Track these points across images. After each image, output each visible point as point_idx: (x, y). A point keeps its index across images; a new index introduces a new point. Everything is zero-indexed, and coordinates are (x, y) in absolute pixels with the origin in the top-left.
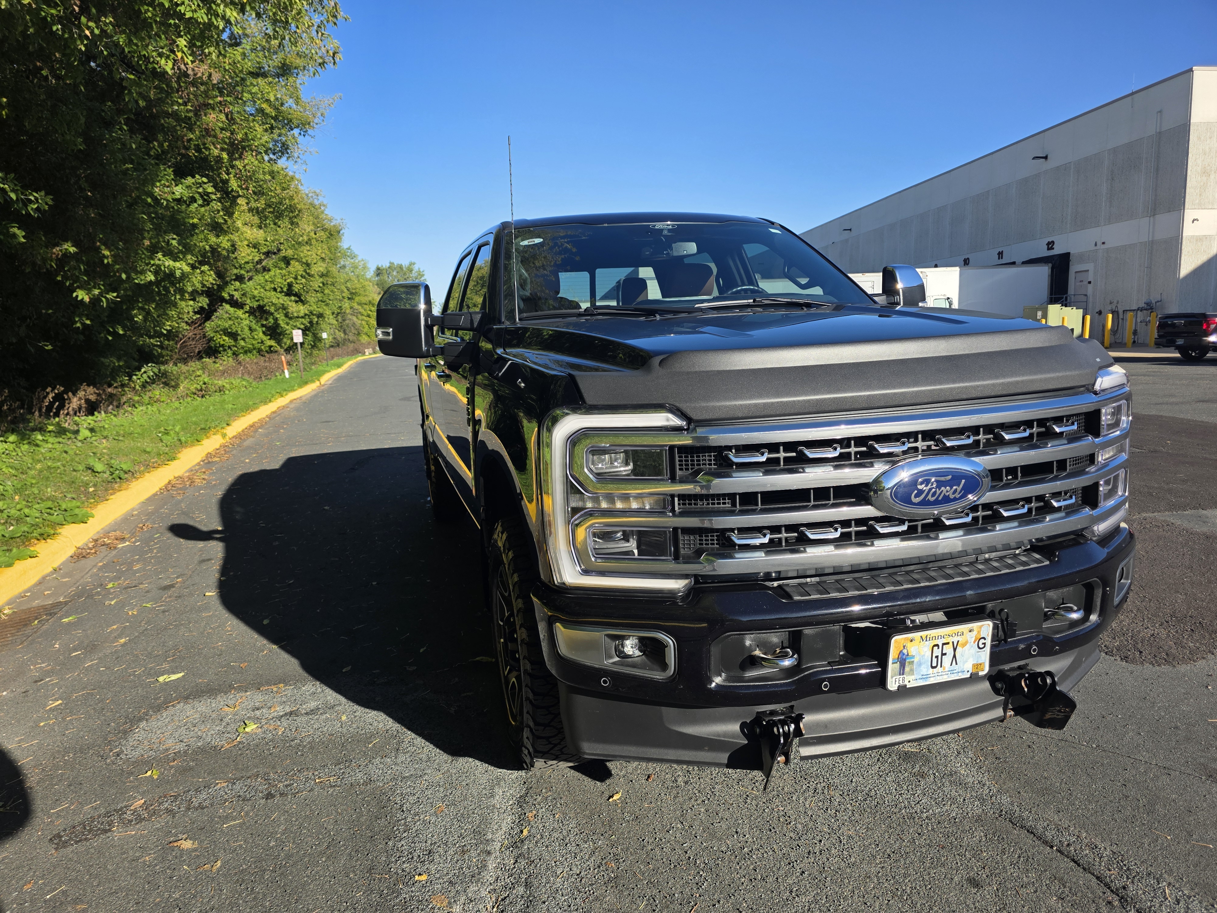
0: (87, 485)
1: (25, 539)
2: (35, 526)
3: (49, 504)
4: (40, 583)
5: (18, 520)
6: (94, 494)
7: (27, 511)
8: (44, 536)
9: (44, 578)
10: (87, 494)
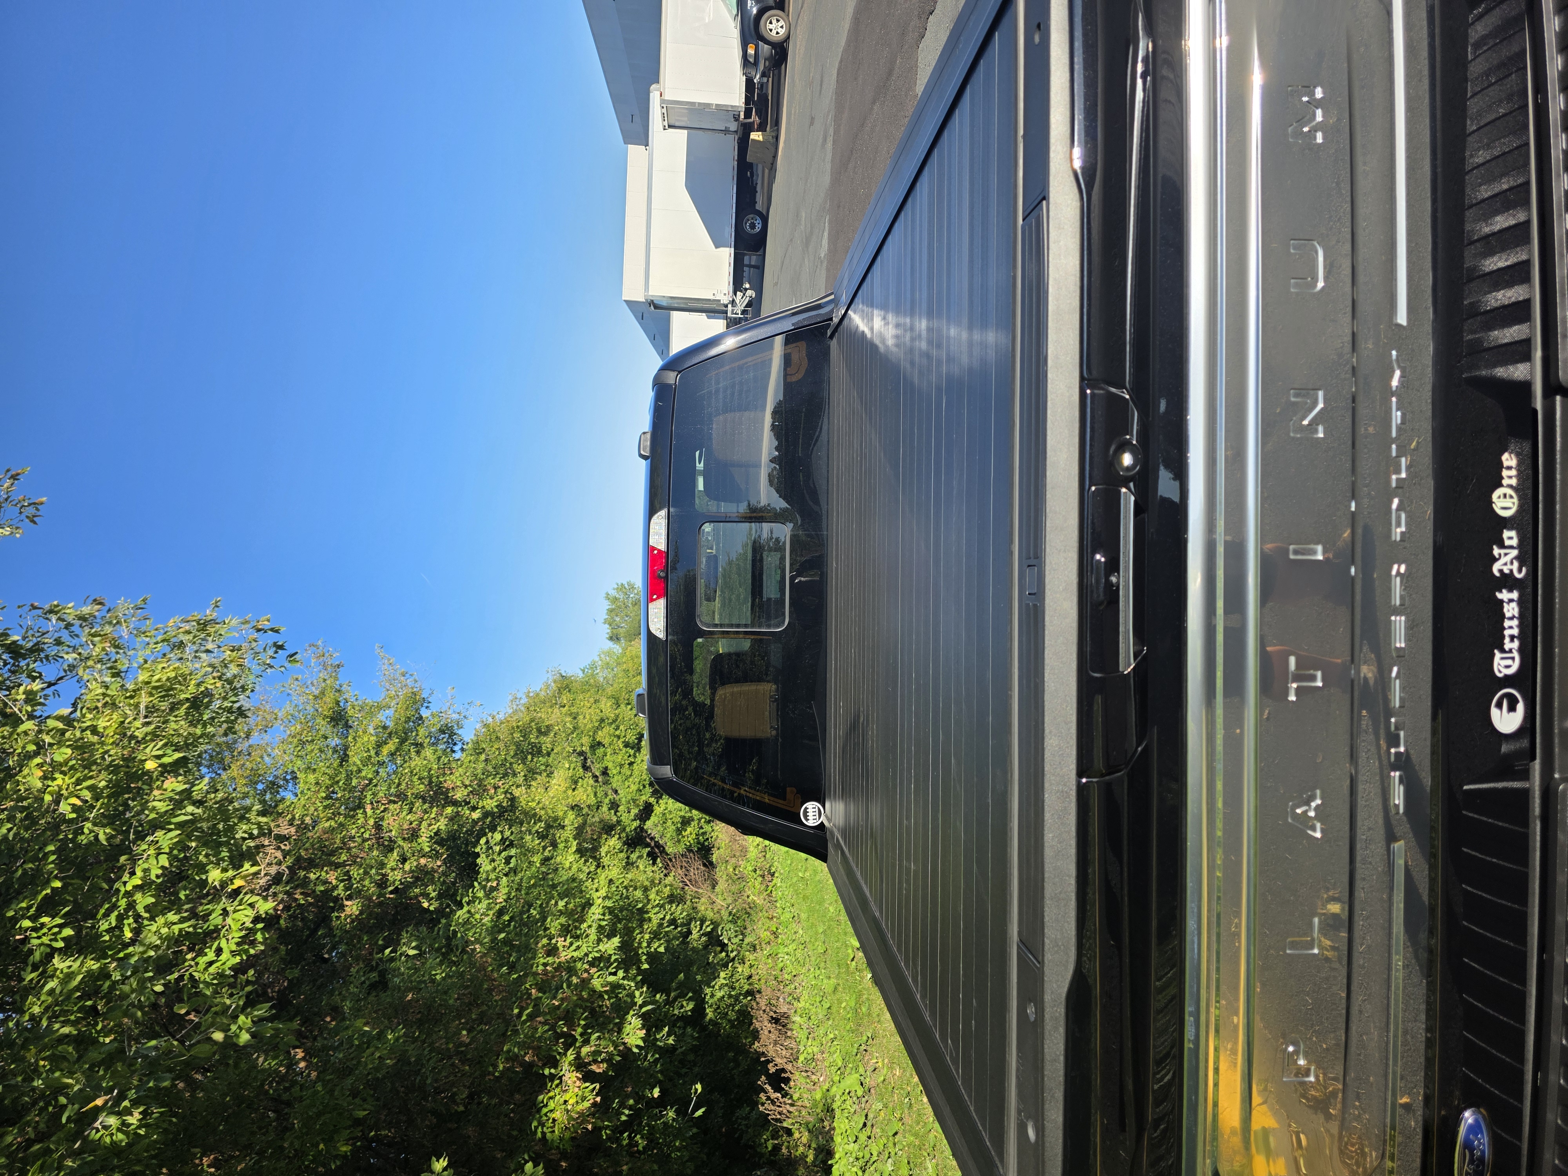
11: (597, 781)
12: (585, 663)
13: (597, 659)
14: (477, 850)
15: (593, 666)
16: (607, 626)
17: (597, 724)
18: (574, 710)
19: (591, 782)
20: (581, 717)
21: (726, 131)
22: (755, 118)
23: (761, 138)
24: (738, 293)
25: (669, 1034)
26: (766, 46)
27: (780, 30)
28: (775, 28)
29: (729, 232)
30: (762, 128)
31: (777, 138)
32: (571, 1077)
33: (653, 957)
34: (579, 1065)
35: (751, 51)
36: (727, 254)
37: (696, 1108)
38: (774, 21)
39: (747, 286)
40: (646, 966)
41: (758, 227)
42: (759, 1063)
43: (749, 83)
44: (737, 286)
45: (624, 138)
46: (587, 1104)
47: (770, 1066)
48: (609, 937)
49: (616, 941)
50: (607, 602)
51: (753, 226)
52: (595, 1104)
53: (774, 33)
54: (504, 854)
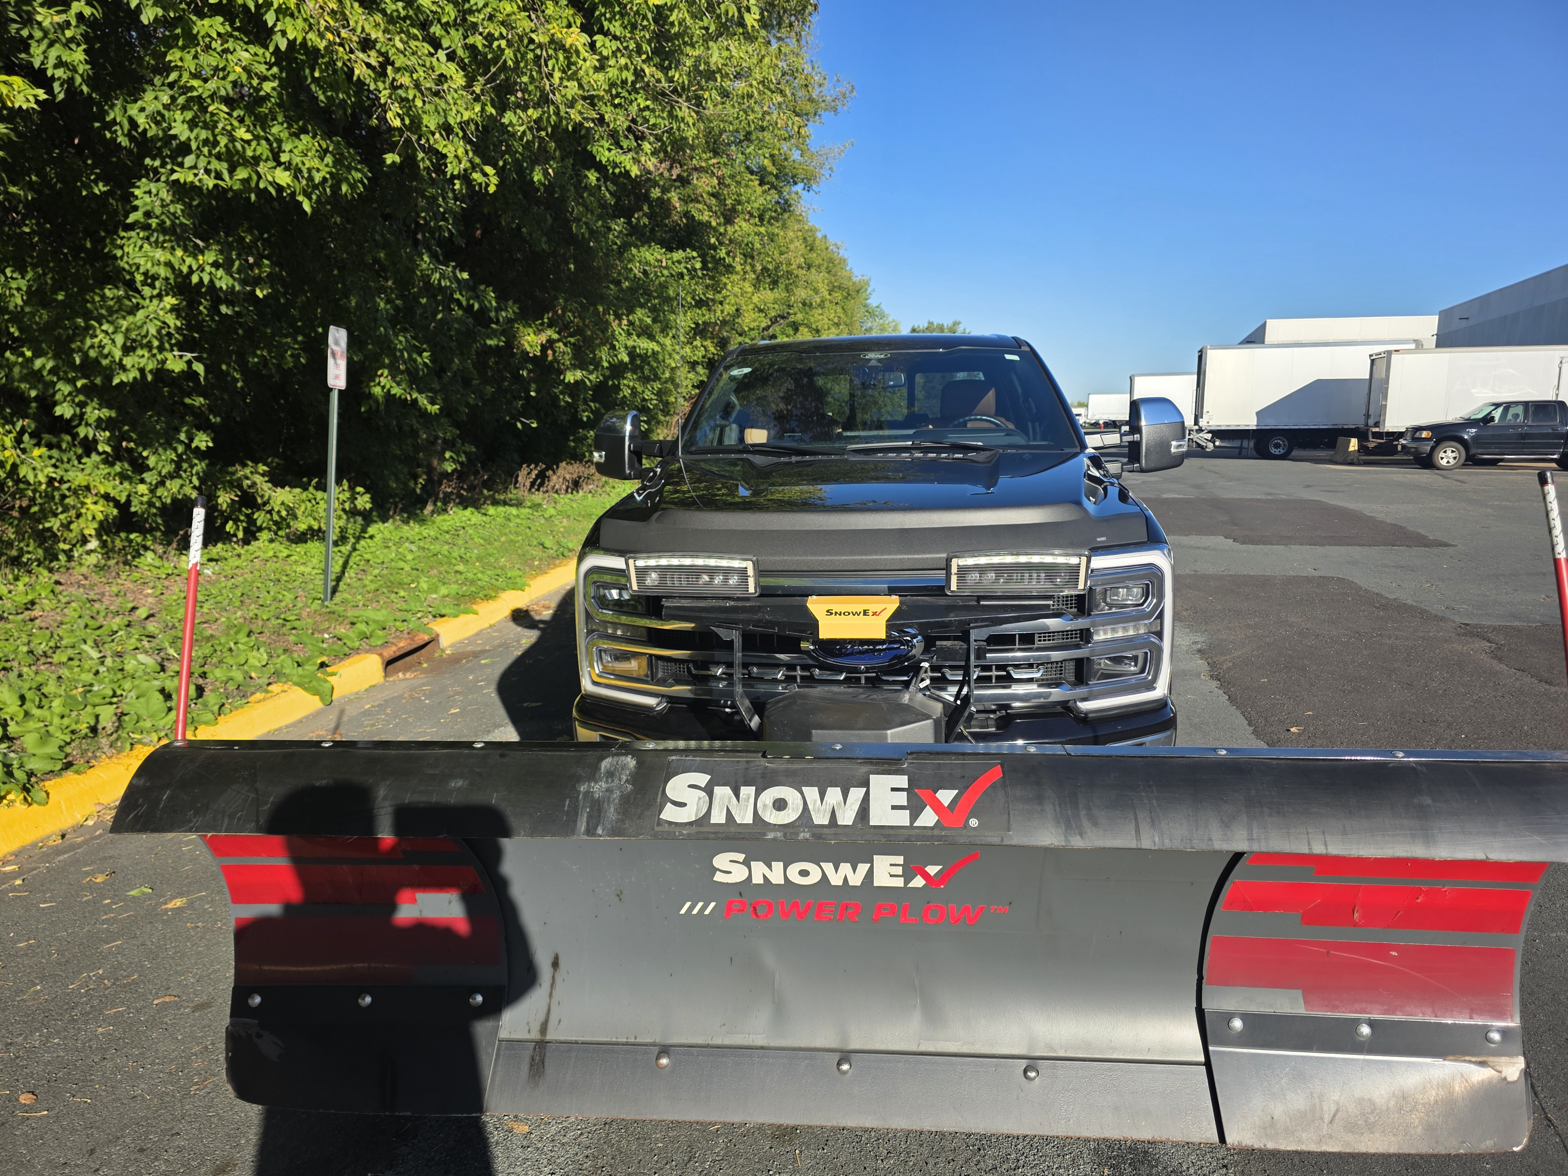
0: (533, 559)
1: (472, 598)
2: (482, 588)
3: (499, 572)
4: (477, 634)
5: (472, 582)
6: (539, 567)
7: (480, 575)
8: (487, 597)
9: (481, 631)
10: (532, 567)
11: (764, 329)
12: (886, 309)
13: (890, 319)
14: (688, 250)
15: (883, 316)
16: (926, 325)
17: (814, 326)
18: (827, 304)
19: (763, 325)
20: (820, 311)
21: (1368, 416)
22: (1372, 443)
23: (1351, 449)
24: (1210, 435)
25: (567, 402)
26: (1429, 448)
27: (1445, 460)
28: (1447, 456)
29: (1271, 423)
30: (1362, 448)
31: (1351, 464)
32: (543, 338)
33: (617, 388)
34: (551, 343)
35: (1424, 434)
36: (1250, 422)
37: (522, 423)
38: (1454, 455)
39: (1217, 443)
40: (610, 383)
41: (1273, 451)
42: (552, 463)
43: (1401, 435)
44: (1217, 434)
45: (1446, 311)
46: (528, 349)
47: (551, 472)
48: (629, 354)
49: (626, 359)
50: (950, 323)
51: (1277, 446)
52: (528, 353)
53: (1442, 455)
54: (685, 271)
